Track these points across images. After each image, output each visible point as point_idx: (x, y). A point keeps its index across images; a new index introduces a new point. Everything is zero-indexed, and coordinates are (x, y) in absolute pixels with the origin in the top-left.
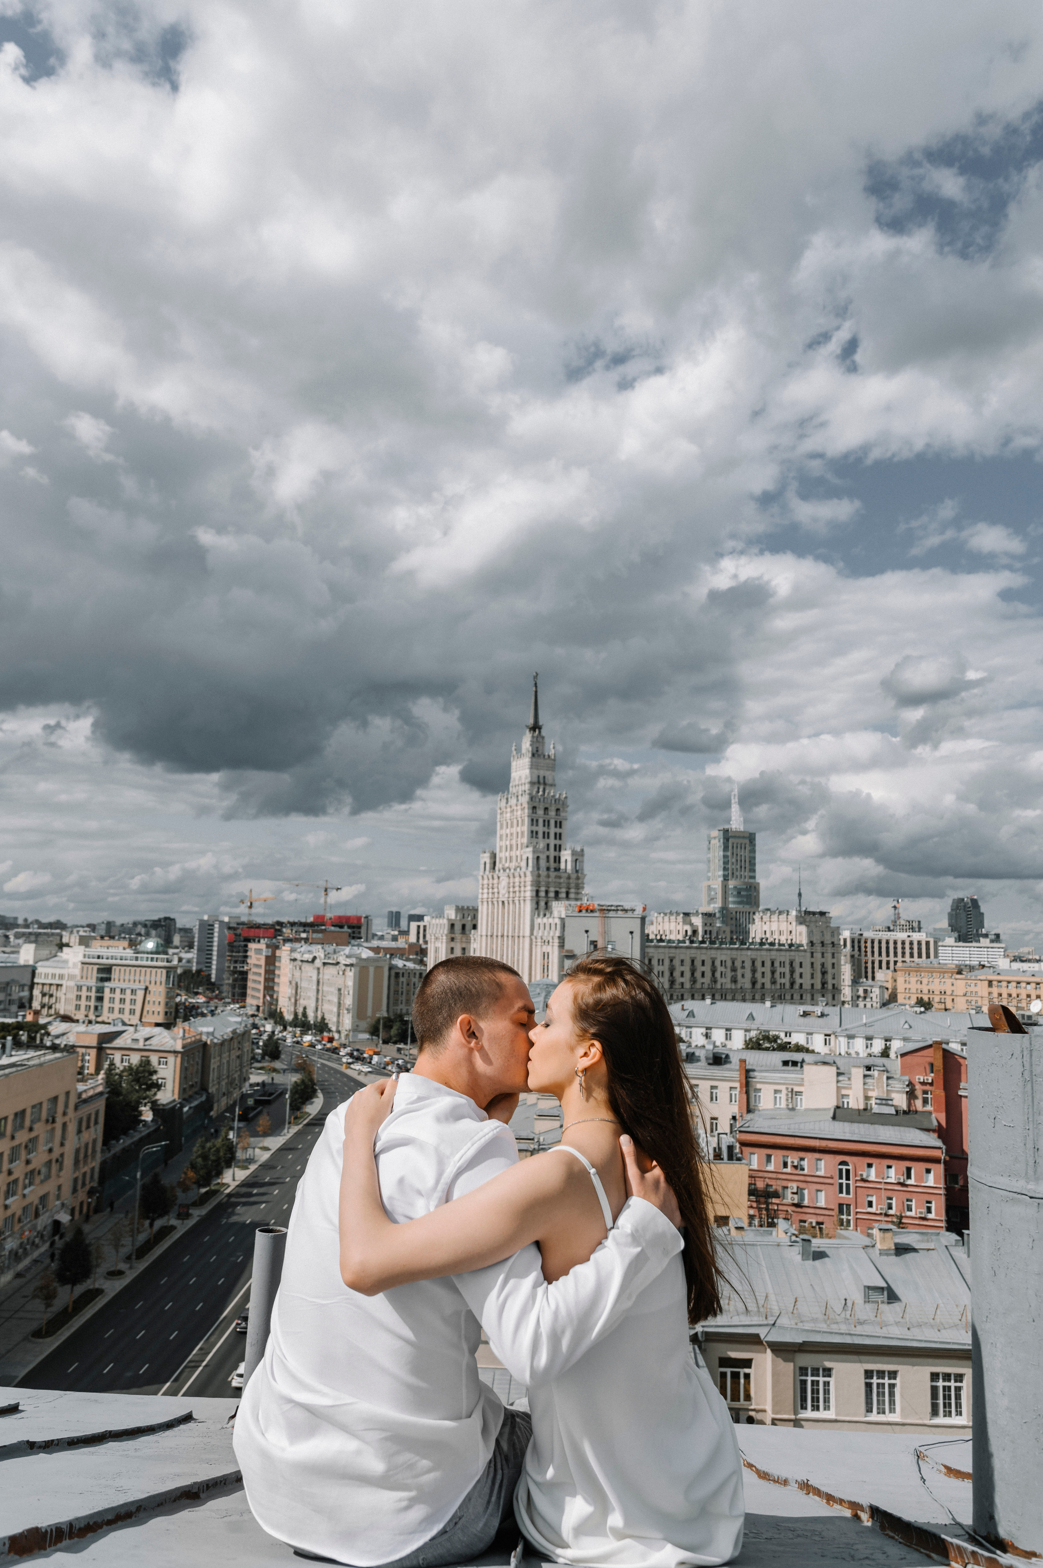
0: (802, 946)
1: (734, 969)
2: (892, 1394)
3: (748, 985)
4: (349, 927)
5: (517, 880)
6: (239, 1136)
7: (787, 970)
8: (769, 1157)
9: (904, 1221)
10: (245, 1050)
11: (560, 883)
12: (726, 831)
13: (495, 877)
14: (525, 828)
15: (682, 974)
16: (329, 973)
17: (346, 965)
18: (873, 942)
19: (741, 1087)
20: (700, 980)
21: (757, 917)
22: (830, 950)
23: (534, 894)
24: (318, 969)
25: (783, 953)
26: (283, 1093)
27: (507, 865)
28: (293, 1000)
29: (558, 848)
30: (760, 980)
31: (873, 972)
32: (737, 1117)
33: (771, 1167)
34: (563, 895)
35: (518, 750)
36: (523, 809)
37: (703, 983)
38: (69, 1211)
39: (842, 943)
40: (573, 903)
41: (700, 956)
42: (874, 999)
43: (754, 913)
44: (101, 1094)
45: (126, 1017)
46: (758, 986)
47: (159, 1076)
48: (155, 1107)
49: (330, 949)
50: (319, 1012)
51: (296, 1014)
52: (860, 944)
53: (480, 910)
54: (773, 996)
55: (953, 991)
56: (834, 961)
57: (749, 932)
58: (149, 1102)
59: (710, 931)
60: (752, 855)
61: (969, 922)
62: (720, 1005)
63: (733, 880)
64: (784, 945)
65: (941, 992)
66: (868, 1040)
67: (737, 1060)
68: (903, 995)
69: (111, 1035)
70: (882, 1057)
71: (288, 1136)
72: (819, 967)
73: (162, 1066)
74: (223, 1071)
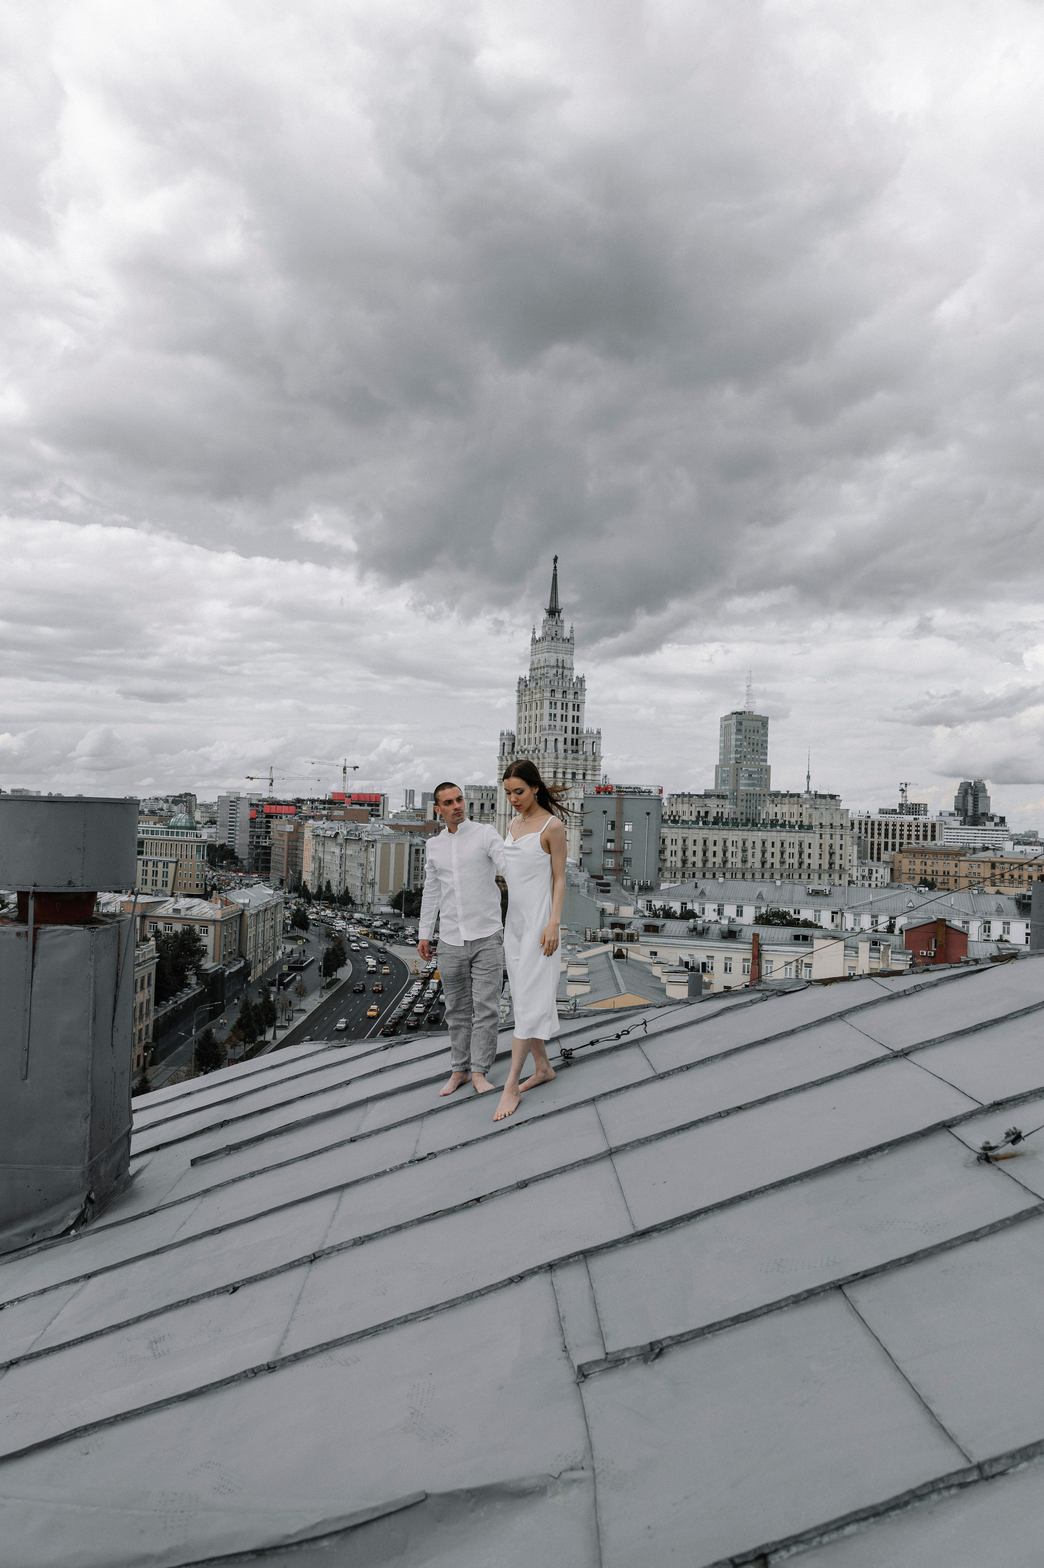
0: (811, 827)
1: (744, 850)
3: (758, 865)
4: (368, 805)
7: (796, 851)
10: (278, 921)
12: (738, 714)
14: (544, 711)
15: (694, 854)
16: (352, 849)
17: (368, 842)
18: (879, 824)
19: (751, 960)
20: (712, 859)
21: (766, 800)
24: (341, 845)
25: (792, 834)
26: (316, 960)
27: (526, 746)
28: (317, 874)
29: (575, 731)
30: (769, 860)
31: (879, 854)
34: (579, 776)
35: (535, 634)
36: (542, 692)
37: (714, 863)
39: (851, 825)
40: (589, 784)
41: (711, 837)
42: (879, 879)
43: (765, 795)
44: (152, 958)
45: (159, 890)
46: (768, 865)
47: (202, 943)
49: (352, 826)
50: (342, 886)
51: (320, 887)
52: (867, 826)
53: (498, 789)
54: (782, 875)
55: (956, 872)
56: (842, 842)
57: (759, 814)
58: (193, 967)
59: (722, 812)
60: (764, 738)
61: (975, 805)
62: (731, 883)
63: (745, 762)
64: (794, 827)
65: (944, 873)
66: (873, 916)
67: (748, 934)
68: (907, 876)
69: (153, 904)
70: (887, 932)
71: (323, 1000)
72: (828, 848)
73: (203, 934)
74: (258, 940)
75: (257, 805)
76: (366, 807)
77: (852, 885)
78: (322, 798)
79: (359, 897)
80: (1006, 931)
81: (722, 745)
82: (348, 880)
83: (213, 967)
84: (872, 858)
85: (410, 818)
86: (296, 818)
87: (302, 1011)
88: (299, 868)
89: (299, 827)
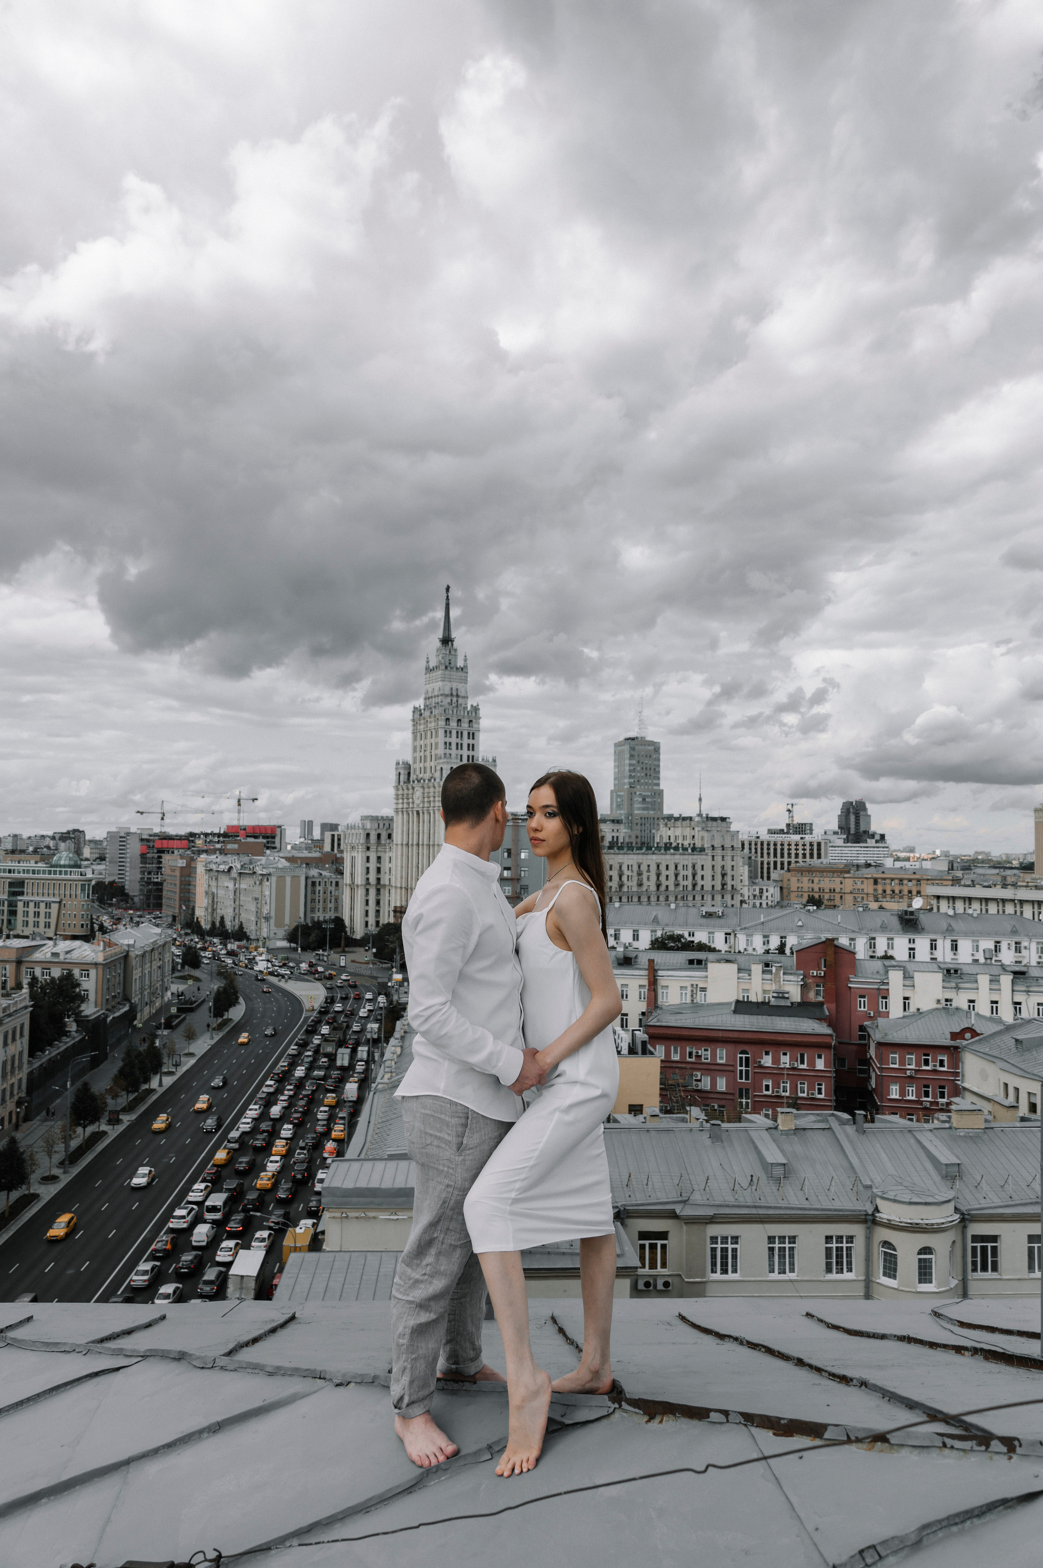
0: (703, 850)
1: (640, 874)
2: (791, 1256)
3: (653, 888)
4: (264, 837)
6: (165, 1043)
7: (689, 873)
8: (675, 1048)
10: (166, 961)
12: (631, 741)
13: (410, 787)
14: (440, 739)
16: (246, 882)
17: (263, 875)
18: (768, 844)
19: (648, 986)
21: (660, 823)
24: (235, 879)
25: (685, 857)
26: (203, 1001)
27: (421, 776)
28: (210, 910)
30: (664, 883)
31: (769, 873)
32: (645, 1013)
33: (677, 1057)
35: (430, 663)
36: (437, 721)
39: (741, 846)
42: (769, 898)
43: (658, 819)
44: (25, 1007)
45: (42, 931)
46: (663, 888)
47: (82, 988)
48: (80, 1019)
49: (245, 859)
50: (237, 921)
51: (213, 923)
52: (757, 846)
53: (395, 820)
54: (676, 897)
55: (841, 889)
56: (733, 863)
57: (654, 837)
58: (72, 1014)
59: (617, 837)
60: (656, 763)
61: (857, 823)
62: (628, 908)
63: (638, 787)
64: (686, 849)
65: (830, 890)
66: (765, 937)
67: (643, 960)
68: (796, 894)
69: (30, 949)
70: (779, 953)
71: (213, 1042)
72: (720, 869)
73: (84, 979)
74: (145, 982)
75: (148, 840)
76: (261, 840)
77: (744, 905)
78: (216, 831)
79: (254, 932)
80: (890, 946)
81: (617, 770)
82: (243, 915)
83: (94, 1013)
84: (762, 877)
85: (308, 848)
86: (189, 852)
87: (191, 1055)
88: (191, 904)
89: (192, 859)
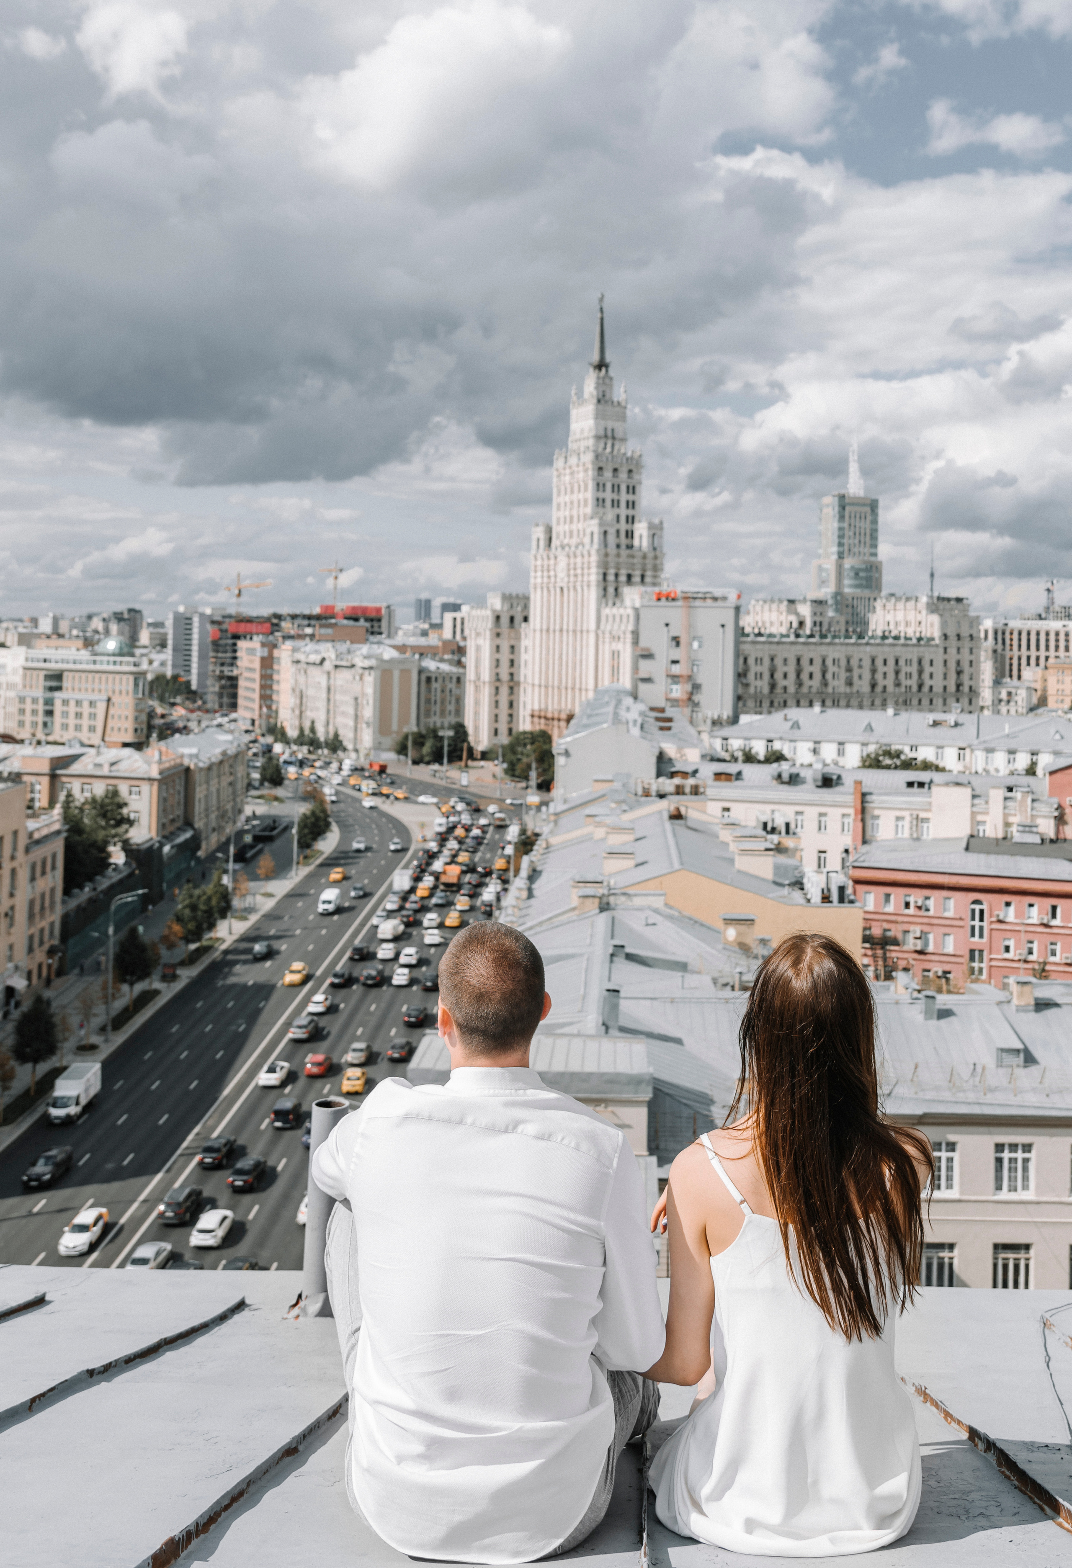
0: (933, 639)
1: (849, 670)
2: (1025, 1169)
3: (866, 688)
4: (367, 620)
5: (579, 560)
6: (235, 880)
7: (914, 669)
8: (888, 896)
9: (1048, 968)
10: (239, 775)
11: (633, 564)
12: (842, 497)
13: (552, 556)
14: (590, 494)
15: (785, 676)
16: (342, 678)
17: (364, 668)
18: (1020, 633)
19: (856, 814)
20: (807, 682)
21: (878, 604)
22: (967, 644)
23: (601, 577)
24: (329, 673)
25: (910, 649)
26: (287, 828)
27: (566, 541)
28: (297, 712)
29: (631, 520)
30: (881, 682)
31: (1019, 670)
32: (851, 850)
33: (890, 908)
34: (637, 579)
35: (580, 393)
36: (586, 471)
37: (811, 687)
38: (25, 975)
39: (982, 635)
40: (649, 589)
41: (807, 654)
42: (1020, 703)
43: (875, 599)
44: (58, 832)
45: (84, 736)
46: (879, 689)
48: (127, 847)
50: (331, 727)
51: (302, 729)
52: (1006, 636)
53: (532, 596)
54: (897, 700)
56: (974, 657)
57: (869, 623)
58: (119, 841)
59: (822, 623)
60: (873, 527)
62: (833, 714)
63: (850, 558)
64: (912, 639)
66: (1011, 754)
67: (851, 781)
68: (1055, 699)
69: (67, 758)
70: (1028, 775)
71: (298, 880)
72: (955, 665)
73: (134, 797)
74: (211, 802)
75: (221, 623)
76: (363, 623)
77: (985, 712)
78: (306, 611)
82: (338, 720)
83: (148, 841)
85: (424, 636)
86: (271, 639)
88: (274, 705)
89: (274, 650)
